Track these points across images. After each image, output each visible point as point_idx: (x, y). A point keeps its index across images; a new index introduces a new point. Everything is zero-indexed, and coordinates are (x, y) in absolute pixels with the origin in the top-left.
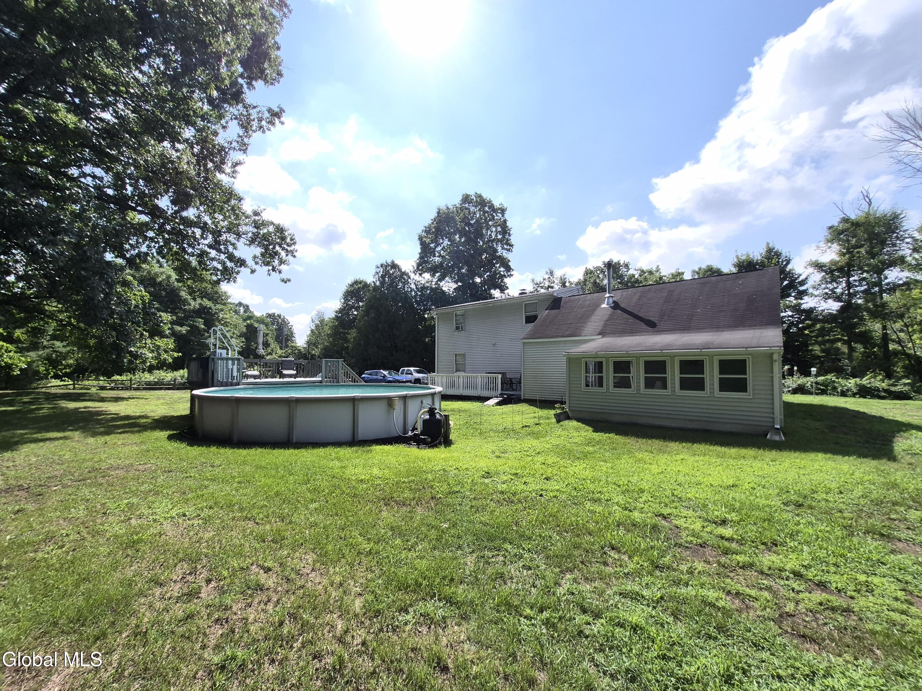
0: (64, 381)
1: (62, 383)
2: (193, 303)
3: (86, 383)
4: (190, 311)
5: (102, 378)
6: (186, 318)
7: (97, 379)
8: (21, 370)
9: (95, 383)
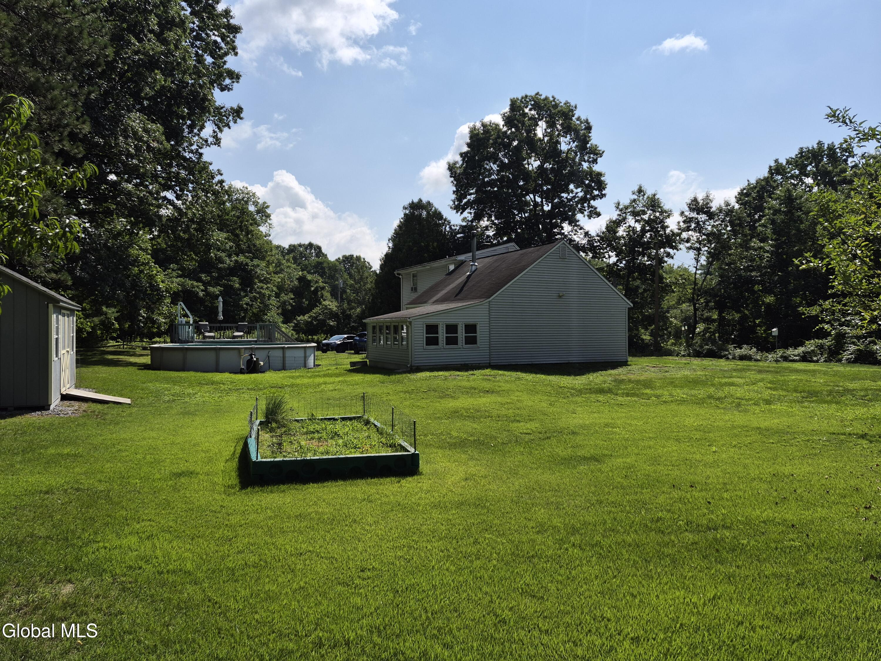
0: (118, 342)
1: (117, 344)
2: (228, 262)
3: (133, 344)
4: (225, 269)
5: (145, 340)
6: (220, 277)
7: (142, 341)
8: (88, 333)
9: (140, 344)
